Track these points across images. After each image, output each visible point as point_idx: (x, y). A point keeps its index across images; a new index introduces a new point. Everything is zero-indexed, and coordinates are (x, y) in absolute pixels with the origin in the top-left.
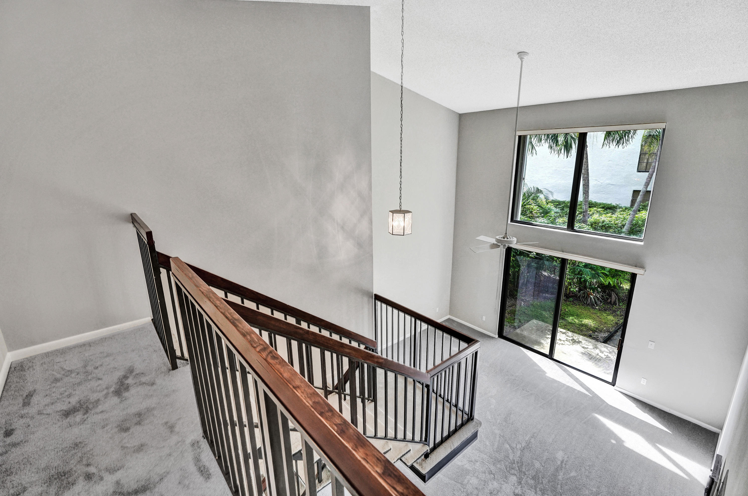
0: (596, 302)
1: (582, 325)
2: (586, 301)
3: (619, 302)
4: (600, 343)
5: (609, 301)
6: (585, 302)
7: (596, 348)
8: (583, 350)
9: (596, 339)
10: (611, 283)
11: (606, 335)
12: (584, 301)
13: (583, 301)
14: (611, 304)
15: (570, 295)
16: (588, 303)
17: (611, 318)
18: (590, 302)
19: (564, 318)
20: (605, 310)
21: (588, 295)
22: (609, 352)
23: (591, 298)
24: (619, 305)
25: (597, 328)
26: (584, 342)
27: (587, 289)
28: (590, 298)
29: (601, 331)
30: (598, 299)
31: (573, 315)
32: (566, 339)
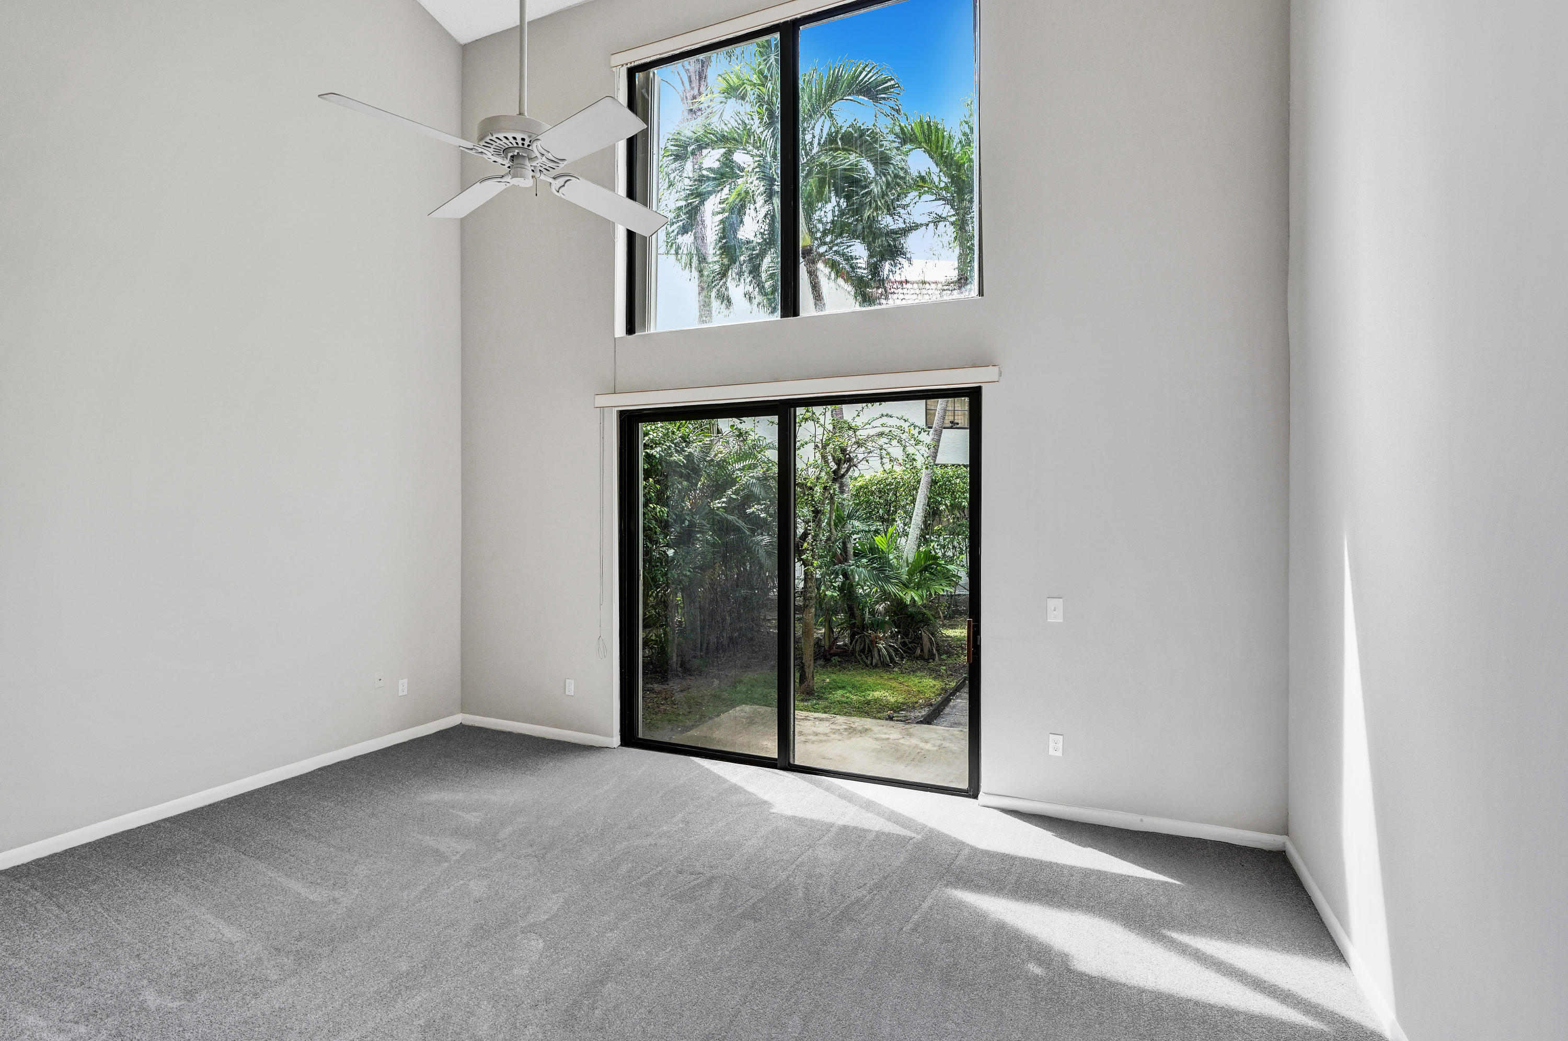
0: (892, 660)
1: (868, 703)
2: (870, 658)
3: (940, 655)
4: (915, 725)
5: (918, 652)
6: (869, 662)
7: (910, 735)
8: (877, 745)
9: (906, 721)
10: (916, 598)
11: (924, 712)
12: (865, 659)
13: (862, 659)
14: (924, 659)
15: (832, 652)
16: (874, 664)
17: (929, 682)
18: (878, 658)
19: (822, 697)
20: (914, 672)
21: (874, 642)
22: (941, 738)
23: (879, 650)
24: (940, 659)
25: (903, 704)
26: (876, 729)
27: (868, 630)
28: (876, 649)
29: (914, 708)
30: (896, 650)
31: (843, 688)
32: (831, 729)
